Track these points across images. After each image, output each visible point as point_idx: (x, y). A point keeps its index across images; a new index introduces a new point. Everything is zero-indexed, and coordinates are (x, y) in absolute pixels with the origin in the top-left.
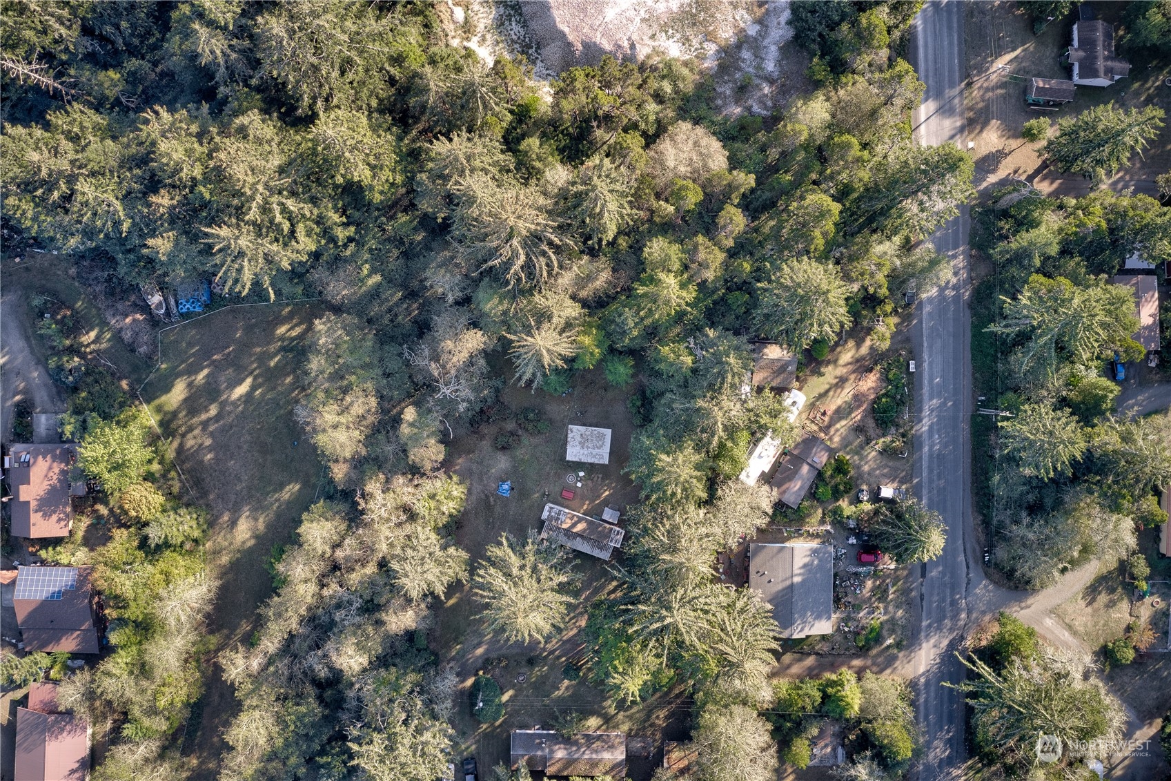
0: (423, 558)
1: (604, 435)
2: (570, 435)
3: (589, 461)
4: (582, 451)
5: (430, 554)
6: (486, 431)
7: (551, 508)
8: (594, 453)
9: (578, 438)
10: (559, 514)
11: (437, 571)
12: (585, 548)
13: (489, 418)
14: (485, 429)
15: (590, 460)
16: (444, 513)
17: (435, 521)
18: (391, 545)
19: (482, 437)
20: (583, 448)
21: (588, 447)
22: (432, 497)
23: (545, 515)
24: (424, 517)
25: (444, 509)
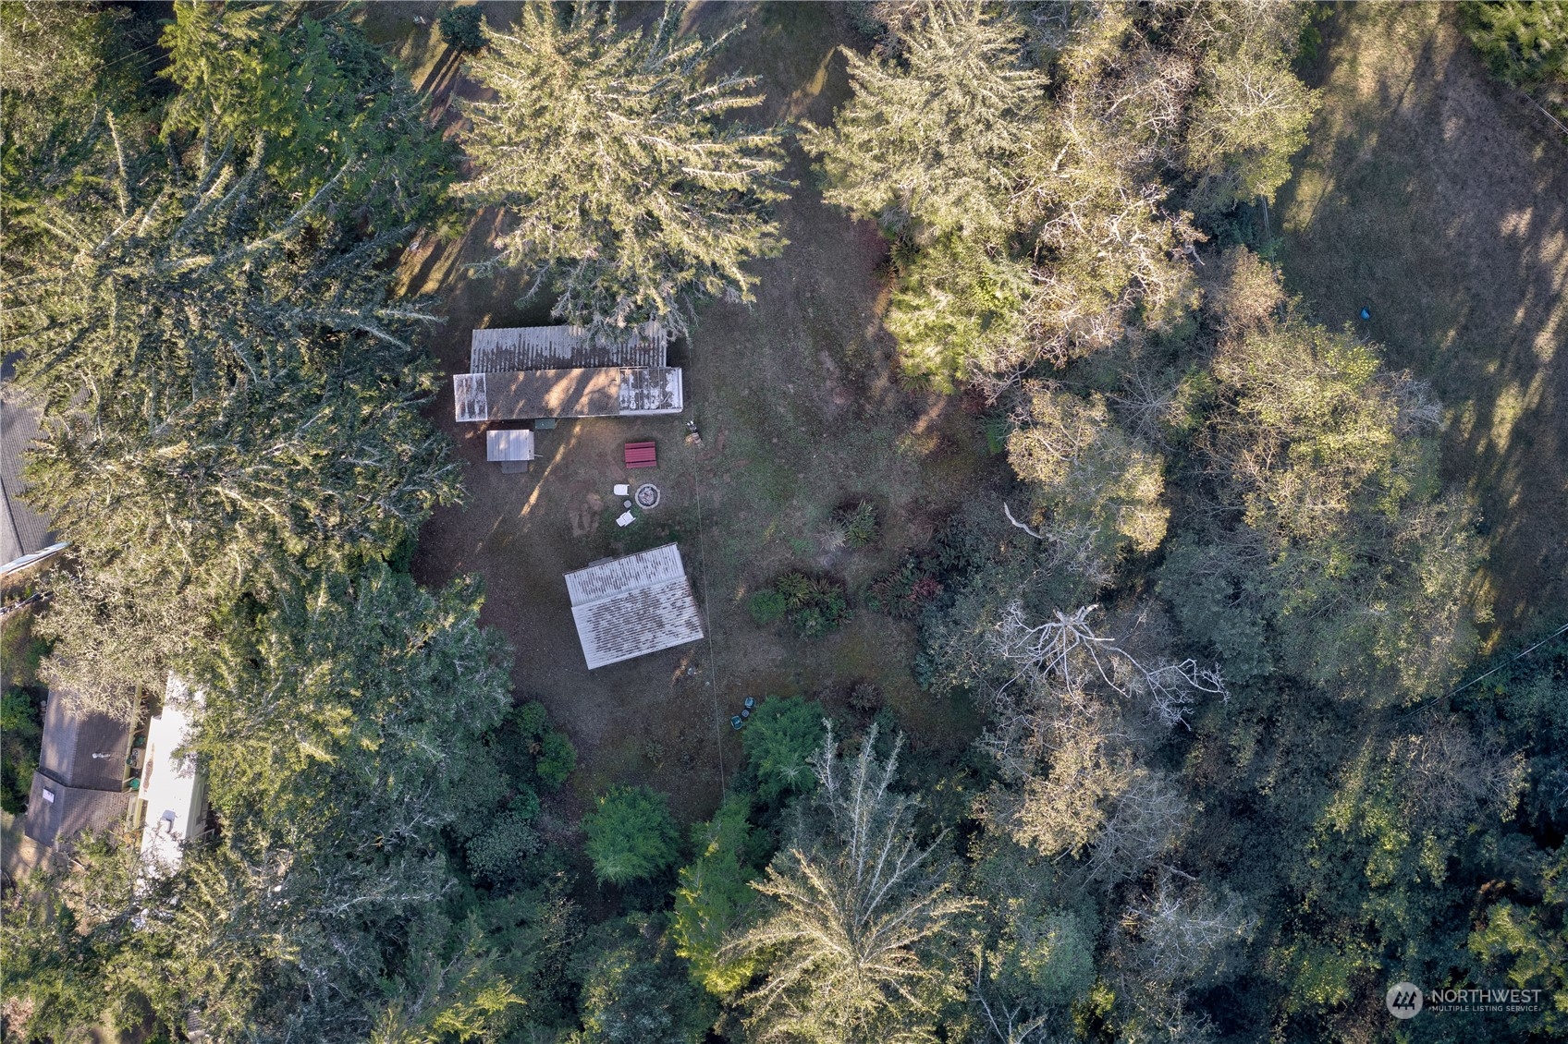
0: (957, 135)
1: (603, 647)
2: (689, 612)
3: (615, 565)
4: (644, 582)
5: (938, 157)
6: (912, 528)
7: (668, 405)
8: (610, 590)
9: (666, 613)
10: (640, 397)
11: (899, 118)
12: (539, 338)
13: (918, 567)
14: (918, 534)
15: (613, 568)
16: (940, 285)
17: (955, 257)
18: (1053, 145)
19: (915, 508)
20: (645, 593)
21: (631, 599)
22: (989, 319)
23: (675, 381)
24: (993, 255)
25: (944, 299)
